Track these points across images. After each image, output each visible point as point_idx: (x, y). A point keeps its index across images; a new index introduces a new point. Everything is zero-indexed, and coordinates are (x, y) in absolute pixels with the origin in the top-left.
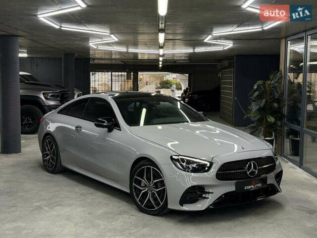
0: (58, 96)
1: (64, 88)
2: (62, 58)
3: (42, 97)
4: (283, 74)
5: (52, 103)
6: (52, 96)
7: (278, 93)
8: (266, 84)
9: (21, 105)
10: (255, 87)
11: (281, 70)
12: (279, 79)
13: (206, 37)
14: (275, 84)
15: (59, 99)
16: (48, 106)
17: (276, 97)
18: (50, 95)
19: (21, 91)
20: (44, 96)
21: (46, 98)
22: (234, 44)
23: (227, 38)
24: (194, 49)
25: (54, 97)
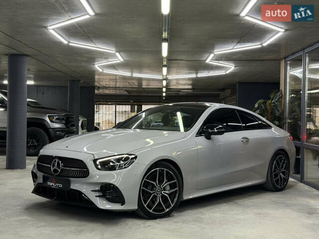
0: (63, 119)
1: (69, 112)
2: (67, 87)
3: (47, 119)
4: (283, 94)
5: (57, 126)
6: (57, 119)
7: (278, 111)
8: (267, 104)
9: (27, 127)
10: (256, 106)
11: (282, 90)
12: (280, 98)
13: (208, 57)
14: (276, 103)
15: (64, 122)
16: (53, 129)
17: (277, 115)
18: (55, 118)
19: (28, 114)
20: (50, 119)
21: (52, 121)
22: (235, 67)
23: (228, 58)
24: (197, 73)
25: (59, 120)
